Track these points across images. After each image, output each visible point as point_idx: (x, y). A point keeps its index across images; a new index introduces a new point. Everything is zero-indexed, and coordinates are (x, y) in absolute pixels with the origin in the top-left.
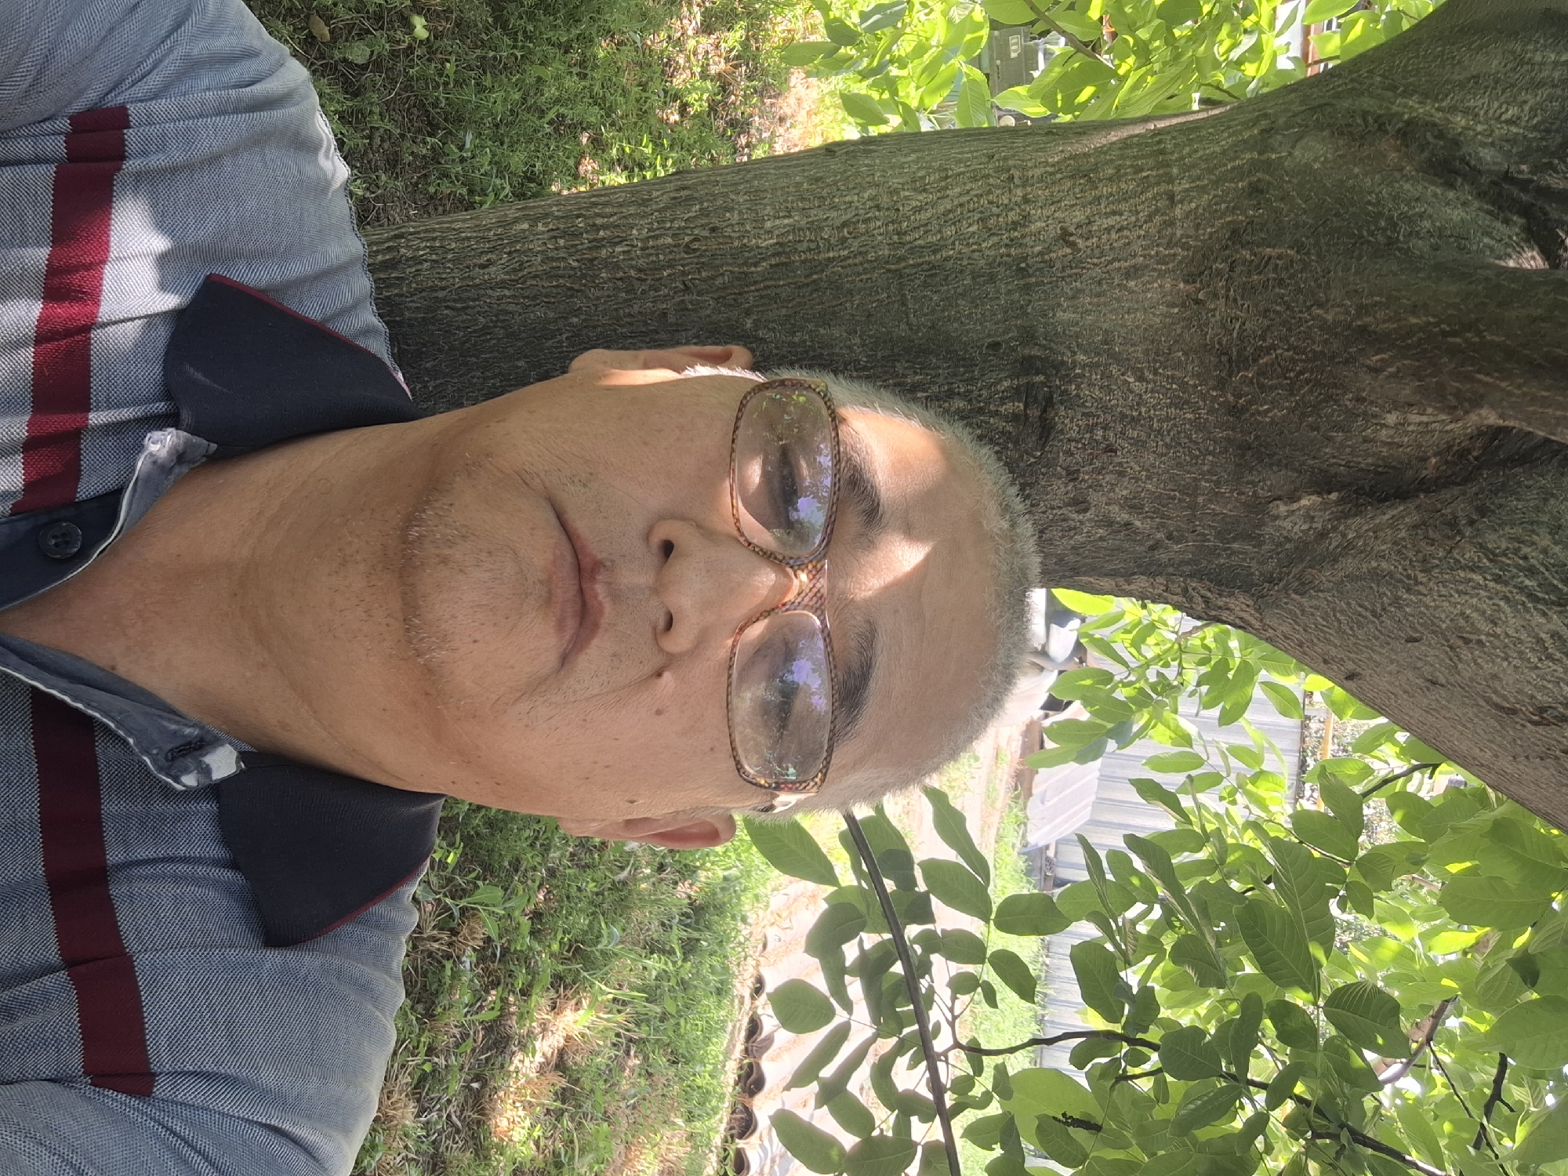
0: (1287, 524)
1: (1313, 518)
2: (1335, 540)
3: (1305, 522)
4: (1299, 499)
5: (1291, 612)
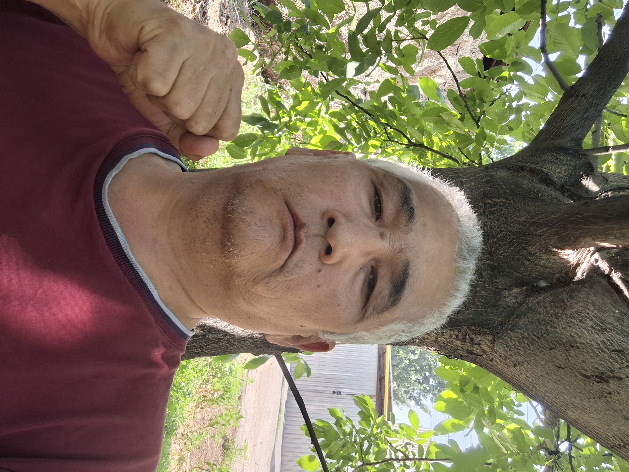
0: (508, 300)
1: (517, 297)
2: (525, 306)
3: (514, 299)
4: (513, 289)
5: (506, 341)
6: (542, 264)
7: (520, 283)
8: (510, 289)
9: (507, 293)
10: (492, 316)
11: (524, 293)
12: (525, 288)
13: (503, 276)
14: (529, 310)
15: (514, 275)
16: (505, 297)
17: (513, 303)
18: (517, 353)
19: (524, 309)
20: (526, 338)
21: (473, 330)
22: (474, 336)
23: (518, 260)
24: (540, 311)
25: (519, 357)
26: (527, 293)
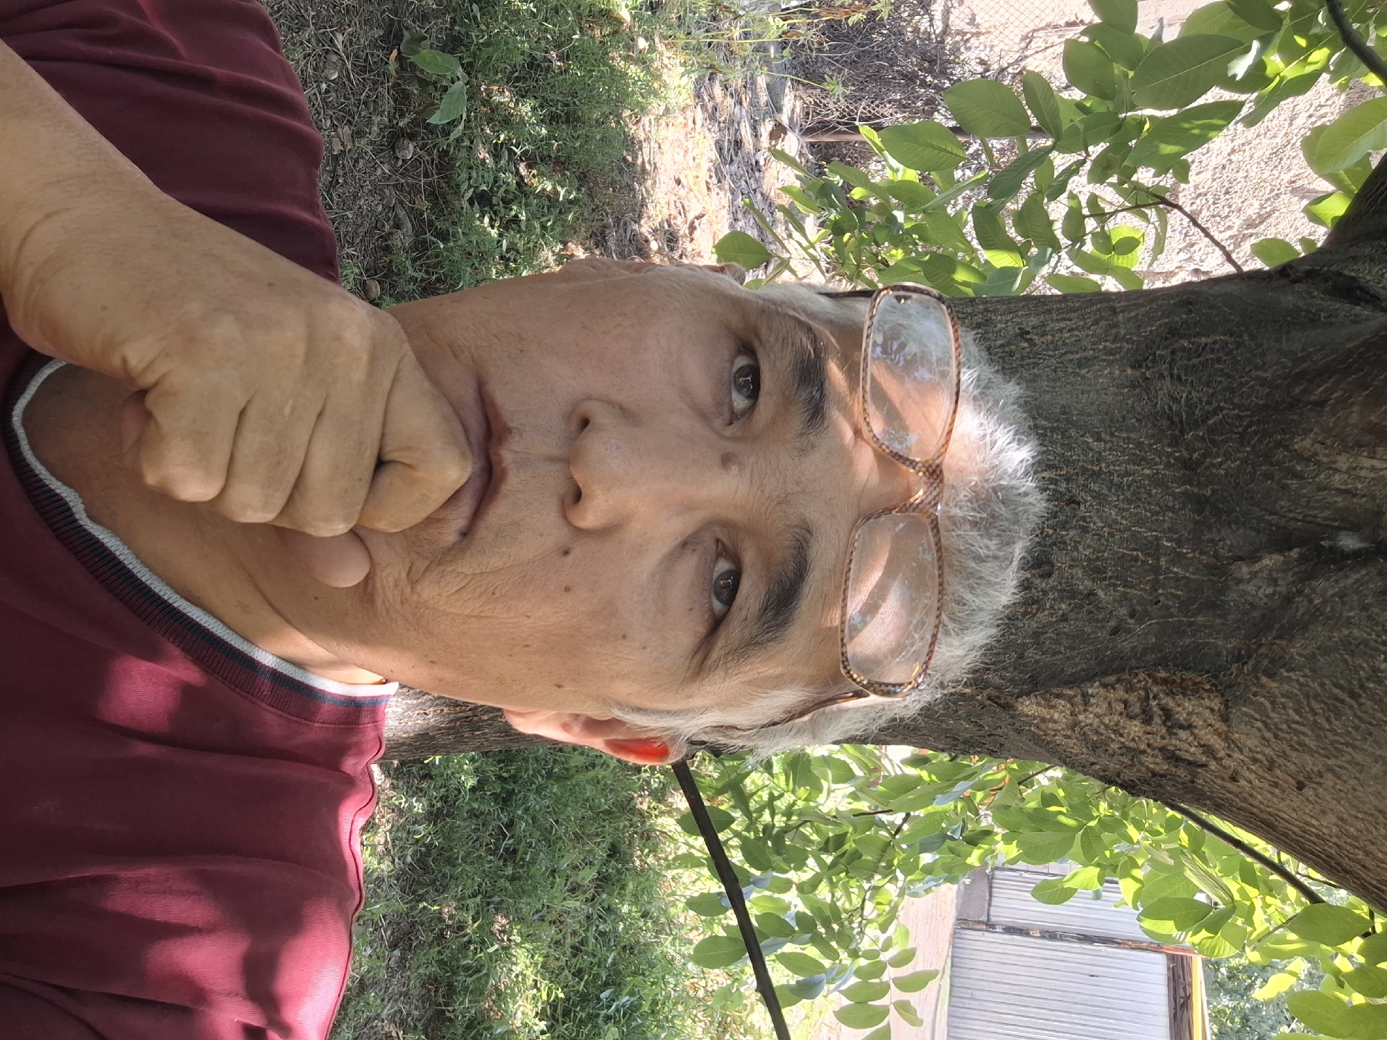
0: (1250, 588)
1: (1276, 580)
2: (1301, 604)
3: (1269, 586)
4: (1260, 559)
5: (1260, 708)
6: (1337, 485)
7: (1282, 541)
8: (1253, 558)
9: (1245, 570)
10: (1211, 635)
11: (1297, 569)
12: (1295, 553)
13: (1229, 524)
14: (1315, 614)
15: (1261, 519)
16: (1240, 581)
17: (1267, 596)
18: (1299, 743)
19: (1299, 614)
20: (1316, 697)
21: (1165, 681)
22: (1169, 702)
23: (1269, 476)
24: (1349, 617)
25: (1307, 757)
26: (1303, 568)
